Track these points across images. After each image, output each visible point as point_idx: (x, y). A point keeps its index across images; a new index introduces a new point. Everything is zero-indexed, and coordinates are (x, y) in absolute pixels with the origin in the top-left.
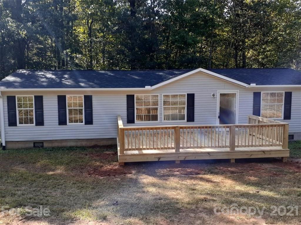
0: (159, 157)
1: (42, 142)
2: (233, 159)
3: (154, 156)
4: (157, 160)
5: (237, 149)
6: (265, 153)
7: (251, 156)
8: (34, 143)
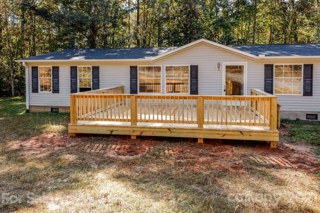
0: (110, 129)
1: (57, 108)
2: (200, 138)
3: (105, 129)
4: (109, 133)
5: (205, 127)
6: (243, 134)
7: (223, 136)
8: (52, 109)
